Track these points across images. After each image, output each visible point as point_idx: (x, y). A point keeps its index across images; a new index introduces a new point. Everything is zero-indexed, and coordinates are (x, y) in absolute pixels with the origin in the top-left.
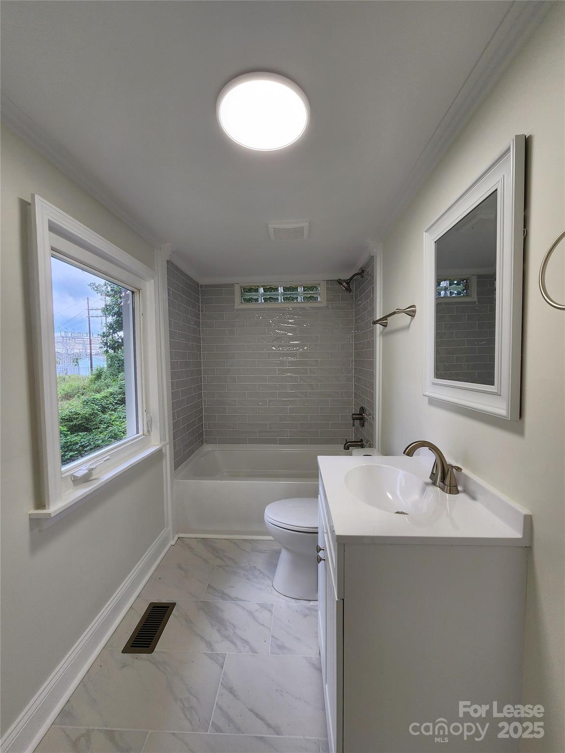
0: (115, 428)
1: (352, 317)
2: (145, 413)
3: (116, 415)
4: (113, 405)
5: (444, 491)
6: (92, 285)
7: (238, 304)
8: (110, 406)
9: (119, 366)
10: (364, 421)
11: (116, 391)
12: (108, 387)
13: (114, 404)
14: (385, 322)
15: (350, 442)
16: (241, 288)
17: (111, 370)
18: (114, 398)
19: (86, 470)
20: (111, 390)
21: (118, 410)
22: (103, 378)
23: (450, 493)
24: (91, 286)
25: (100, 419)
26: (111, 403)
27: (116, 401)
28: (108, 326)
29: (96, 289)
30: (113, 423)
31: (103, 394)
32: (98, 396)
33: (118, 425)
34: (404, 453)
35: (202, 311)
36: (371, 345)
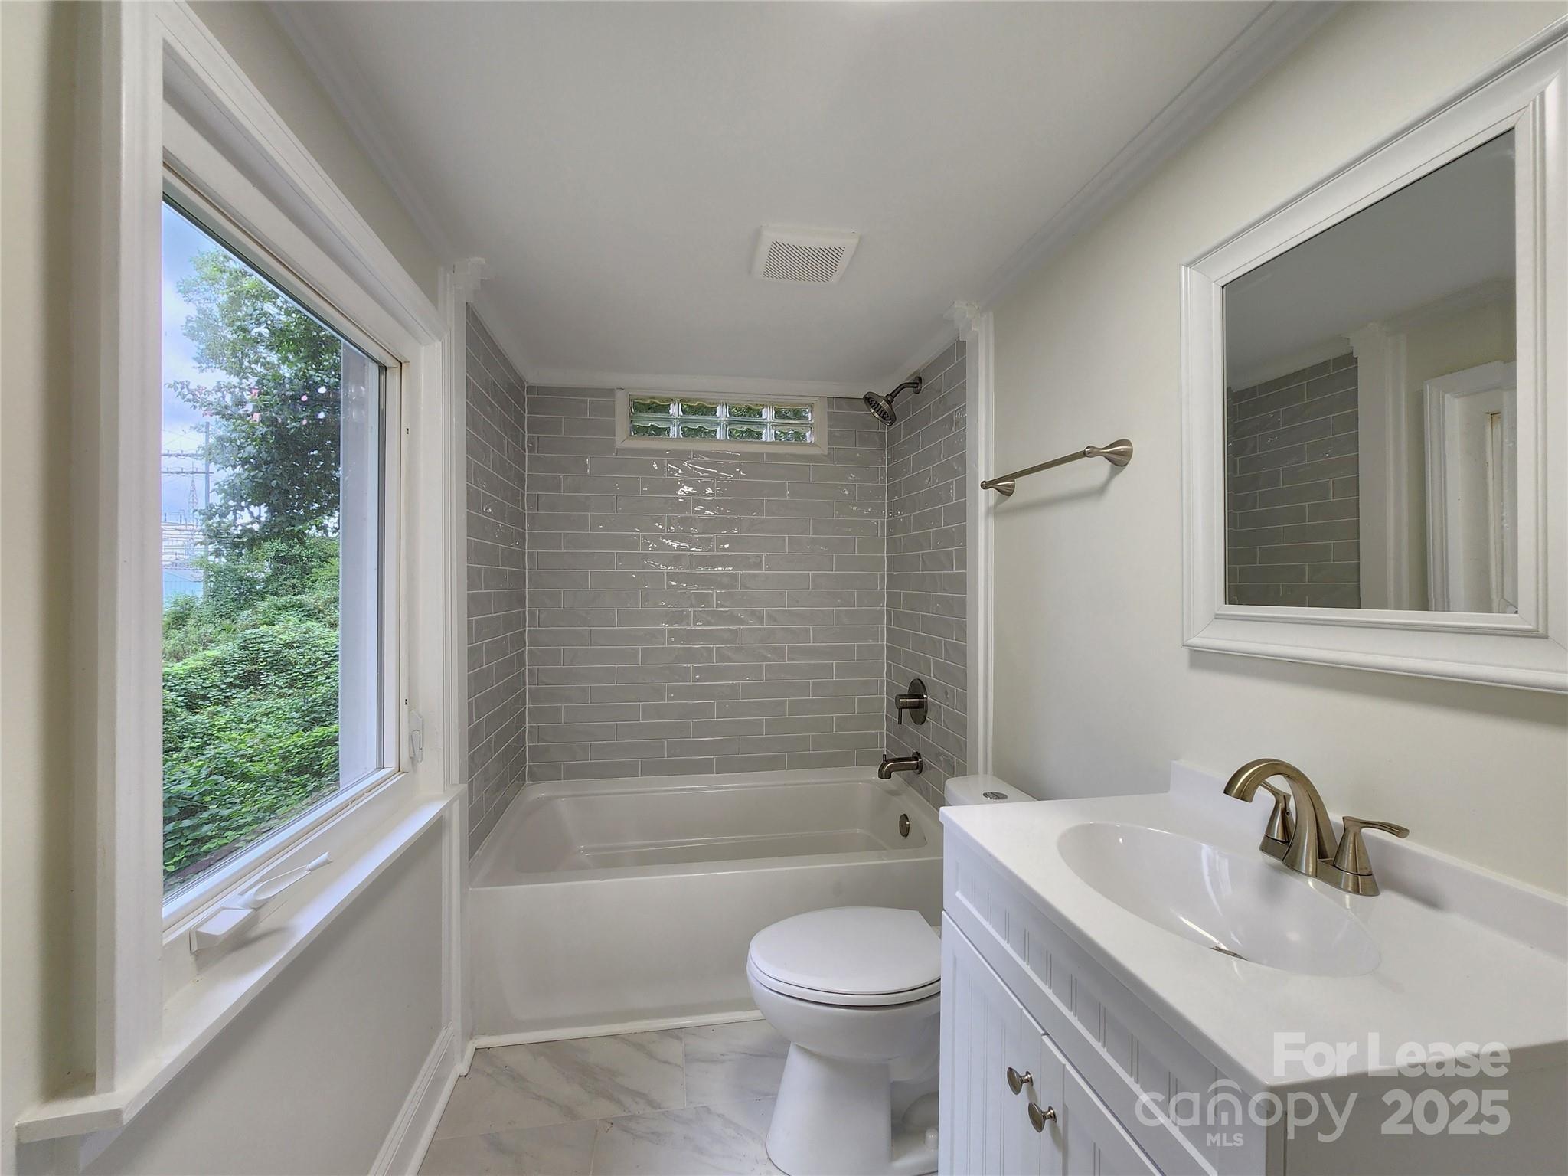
0: (226, 746)
1: (883, 481)
2: (404, 709)
3: (228, 714)
4: (221, 690)
5: (1340, 888)
6: (179, 386)
7: (622, 438)
8: (213, 692)
9: (241, 594)
10: (926, 712)
11: (231, 655)
12: (206, 644)
13: (223, 686)
14: (1008, 486)
15: (894, 760)
16: (631, 400)
17: (215, 604)
18: (226, 672)
19: (246, 906)
20: (215, 652)
21: (236, 701)
22: (191, 622)
23: (1356, 891)
24: (176, 389)
25: (183, 726)
26: (214, 686)
27: (229, 680)
28: (223, 491)
29: (190, 396)
30: (221, 734)
31: (191, 662)
32: (177, 668)
33: (234, 739)
34: (1227, 791)
35: (532, 450)
36: (958, 539)
